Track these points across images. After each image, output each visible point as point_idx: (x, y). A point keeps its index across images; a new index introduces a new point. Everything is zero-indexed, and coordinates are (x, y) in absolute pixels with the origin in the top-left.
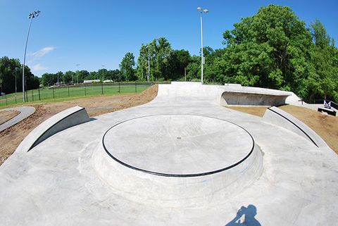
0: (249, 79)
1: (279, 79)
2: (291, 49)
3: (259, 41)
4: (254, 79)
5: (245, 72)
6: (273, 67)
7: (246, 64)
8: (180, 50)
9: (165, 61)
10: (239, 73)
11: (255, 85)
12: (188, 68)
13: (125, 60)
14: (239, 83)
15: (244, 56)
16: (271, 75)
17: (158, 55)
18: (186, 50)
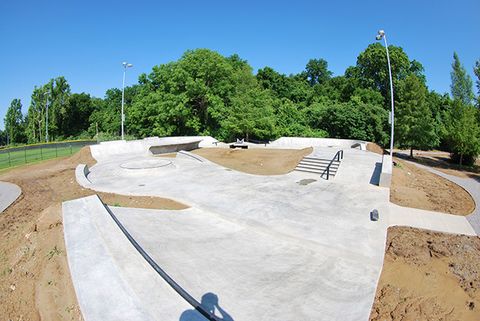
0: (166, 130)
1: (197, 127)
2: (209, 97)
3: (177, 92)
4: (171, 129)
5: (162, 123)
6: (190, 116)
7: (163, 115)
8: (80, 93)
9: (63, 111)
10: (156, 124)
11: (173, 135)
12: (90, 119)
13: (10, 112)
14: (156, 135)
15: (160, 106)
16: (188, 124)
17: (55, 103)
18: (86, 94)
